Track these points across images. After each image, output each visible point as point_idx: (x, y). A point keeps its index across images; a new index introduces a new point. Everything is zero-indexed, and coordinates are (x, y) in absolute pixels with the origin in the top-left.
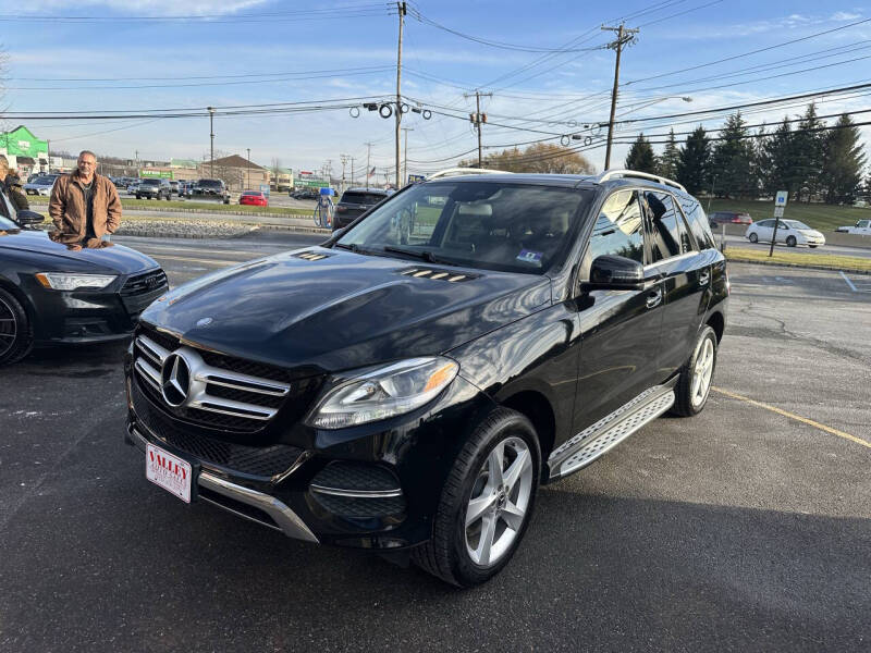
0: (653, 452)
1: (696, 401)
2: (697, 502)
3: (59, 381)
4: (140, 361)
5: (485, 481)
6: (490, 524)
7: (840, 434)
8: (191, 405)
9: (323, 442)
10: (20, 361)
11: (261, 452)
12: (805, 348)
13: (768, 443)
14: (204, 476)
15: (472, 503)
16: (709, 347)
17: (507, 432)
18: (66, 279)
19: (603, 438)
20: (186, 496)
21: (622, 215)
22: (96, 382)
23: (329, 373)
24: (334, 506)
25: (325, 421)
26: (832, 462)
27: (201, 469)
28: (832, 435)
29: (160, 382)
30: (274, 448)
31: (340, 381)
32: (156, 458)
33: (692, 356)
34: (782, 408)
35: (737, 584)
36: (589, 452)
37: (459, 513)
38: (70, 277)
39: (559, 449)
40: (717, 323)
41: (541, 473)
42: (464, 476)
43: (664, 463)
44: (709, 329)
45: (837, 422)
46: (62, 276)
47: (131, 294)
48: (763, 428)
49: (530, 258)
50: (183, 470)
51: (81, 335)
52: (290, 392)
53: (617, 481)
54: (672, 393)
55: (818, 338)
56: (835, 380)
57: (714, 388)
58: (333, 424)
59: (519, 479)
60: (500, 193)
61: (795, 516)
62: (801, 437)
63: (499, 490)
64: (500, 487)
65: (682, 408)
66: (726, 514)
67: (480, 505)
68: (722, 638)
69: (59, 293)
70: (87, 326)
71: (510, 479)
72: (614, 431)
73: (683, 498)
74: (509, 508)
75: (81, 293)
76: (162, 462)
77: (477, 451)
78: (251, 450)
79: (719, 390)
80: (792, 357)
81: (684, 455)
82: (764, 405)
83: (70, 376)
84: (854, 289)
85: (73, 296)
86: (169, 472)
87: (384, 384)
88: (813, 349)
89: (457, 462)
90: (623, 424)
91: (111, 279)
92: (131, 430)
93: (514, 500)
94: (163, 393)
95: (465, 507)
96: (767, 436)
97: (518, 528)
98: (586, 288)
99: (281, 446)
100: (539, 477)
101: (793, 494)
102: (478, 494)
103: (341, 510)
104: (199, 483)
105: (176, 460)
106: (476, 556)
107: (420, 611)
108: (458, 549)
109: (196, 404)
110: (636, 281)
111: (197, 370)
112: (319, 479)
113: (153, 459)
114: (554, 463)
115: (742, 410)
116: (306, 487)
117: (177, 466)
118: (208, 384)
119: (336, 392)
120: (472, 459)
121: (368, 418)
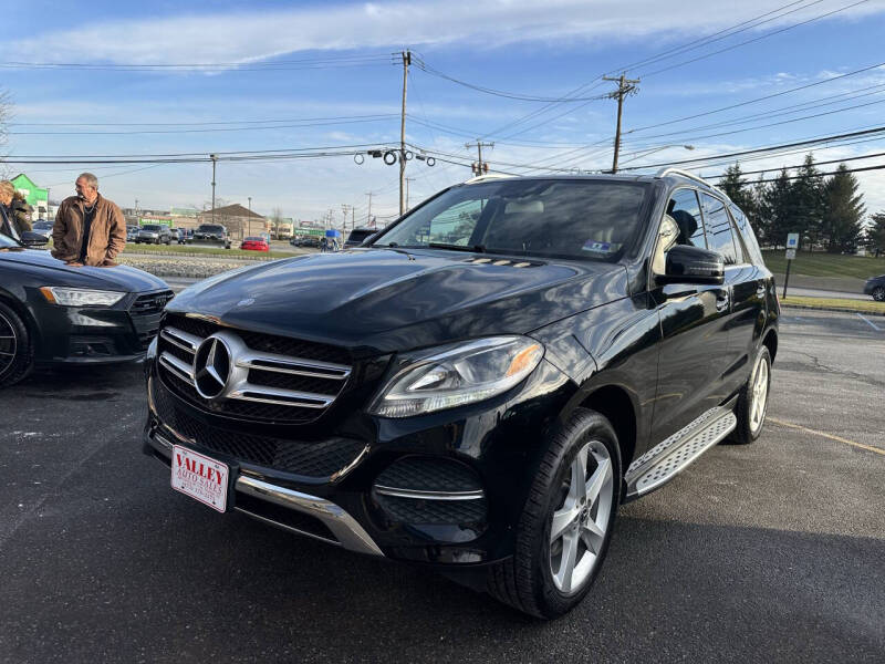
0: (716, 477)
1: (754, 426)
2: (781, 528)
3: (61, 404)
4: (167, 356)
5: (566, 492)
6: (572, 543)
8: (229, 396)
9: (387, 434)
10: (19, 384)
11: (315, 448)
12: (845, 381)
13: (839, 470)
14: (243, 479)
15: (556, 515)
16: (764, 368)
17: (592, 434)
18: (72, 294)
19: (674, 457)
20: (220, 504)
22: (101, 405)
23: (397, 352)
24: (401, 512)
25: (390, 410)
27: (240, 472)
29: (192, 376)
30: (331, 442)
31: (409, 362)
32: (184, 462)
33: (750, 376)
34: (841, 436)
35: (855, 616)
36: (662, 471)
37: (544, 524)
38: (76, 292)
39: (632, 466)
40: (771, 342)
41: (620, 491)
42: (549, 481)
43: (733, 489)
44: (764, 349)
46: (68, 291)
47: (139, 313)
48: (828, 455)
49: (596, 248)
50: (218, 473)
51: (84, 355)
52: (351, 375)
54: (732, 414)
55: (856, 372)
58: (400, 413)
59: (599, 494)
60: (552, 188)
62: (872, 464)
63: (582, 503)
64: (583, 500)
66: (817, 540)
67: (564, 519)
69: (64, 309)
70: (91, 345)
71: (592, 491)
72: (683, 450)
73: (765, 525)
74: (590, 526)
75: (89, 310)
76: (191, 466)
77: (562, 452)
78: (302, 446)
79: (772, 419)
80: (833, 388)
81: (754, 481)
82: (822, 434)
83: (72, 399)
84: (877, 329)
85: (80, 313)
86: (199, 477)
87: (458, 367)
88: (855, 382)
89: (543, 464)
90: (693, 443)
91: (119, 296)
92: (152, 436)
93: (594, 516)
94: (196, 386)
95: (549, 520)
96: (836, 463)
97: (598, 550)
99: (338, 440)
102: (560, 507)
103: (409, 516)
104: (238, 488)
105: (208, 463)
106: (558, 580)
107: (496, 646)
108: (544, 571)
109: (236, 393)
110: (717, 274)
111: (239, 355)
112: (385, 478)
113: (180, 464)
114: (630, 480)
115: (801, 438)
116: (369, 488)
117: (210, 469)
118: (251, 370)
119: (403, 375)
120: (557, 461)
121: (443, 404)
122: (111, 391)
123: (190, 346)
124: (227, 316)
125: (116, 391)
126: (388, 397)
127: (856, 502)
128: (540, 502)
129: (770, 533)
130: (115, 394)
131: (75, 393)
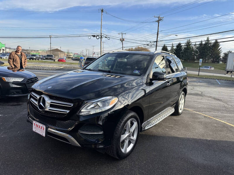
0: (169, 124)
1: (180, 111)
2: (181, 137)
3: (8, 107)
4: (32, 99)
5: (125, 130)
6: (127, 142)
7: (217, 120)
8: (46, 110)
9: (82, 119)
11: (65, 122)
12: (208, 98)
13: (199, 122)
15: (122, 136)
16: (183, 97)
17: (131, 117)
18: (10, 79)
19: (156, 120)
20: (44, 135)
21: (160, 63)
22: (18, 107)
23: (84, 100)
24: (85, 137)
25: (82, 114)
26: (215, 127)
27: (48, 127)
28: (215, 120)
29: (37, 104)
30: (68, 121)
31: (87, 103)
32: (36, 125)
33: (179, 99)
34: (202, 113)
35: (192, 157)
36: (152, 124)
37: (118, 138)
38: (11, 78)
39: (145, 123)
40: (185, 91)
41: (140, 129)
42: (120, 128)
43: (172, 127)
44: (183, 92)
45: (217, 117)
46: (9, 78)
47: (28, 83)
48: (197, 118)
49: (137, 72)
50: (43, 128)
51: (14, 94)
52: (73, 106)
53: (160, 131)
54: (174, 109)
55: (211, 96)
56: (215, 106)
57: (185, 108)
58: (85, 114)
59: (134, 130)
60: (129, 55)
61: (206, 140)
62: (207, 120)
63: (129, 133)
64: (129, 132)
65: (176, 113)
66: (188, 140)
67: (124, 137)
68: (188, 171)
69: (8, 83)
70: (16, 92)
71: (132, 130)
72: (159, 118)
73: (177, 136)
74: (132, 138)
75: (14, 83)
76: (37, 126)
77: (123, 122)
78: (62, 122)
79: (186, 109)
80: (204, 100)
81: (178, 125)
82: (198, 113)
83: (11, 105)
84: (220, 84)
85: (12, 84)
86: (39, 128)
87: (99, 103)
88: (210, 99)
89: (118, 125)
90: (161, 117)
91: (23, 79)
92: (29, 118)
93: (133, 135)
94: (38, 107)
95: (120, 137)
96: (199, 120)
97: (134, 143)
98: (151, 80)
99: (70, 121)
100: (140, 130)
101: (205, 135)
102: (124, 134)
103: (86, 137)
104: (48, 131)
105: (41, 125)
106: (123, 150)
107: (108, 166)
108: (118, 148)
109: (47, 109)
110: (164, 78)
111: (48, 100)
112: (81, 129)
113: (35, 125)
114: (144, 126)
115: (192, 114)
116: (77, 131)
117: (41, 127)
118: (51, 104)
119: (86, 105)
120: (122, 124)
121: (94, 112)
122: (21, 103)
123: (37, 97)
124: (45, 91)
125: (22, 103)
126: (82, 111)
127: (201, 130)
128: (118, 133)
129: (178, 138)
130: (22, 104)
131: (11, 104)
